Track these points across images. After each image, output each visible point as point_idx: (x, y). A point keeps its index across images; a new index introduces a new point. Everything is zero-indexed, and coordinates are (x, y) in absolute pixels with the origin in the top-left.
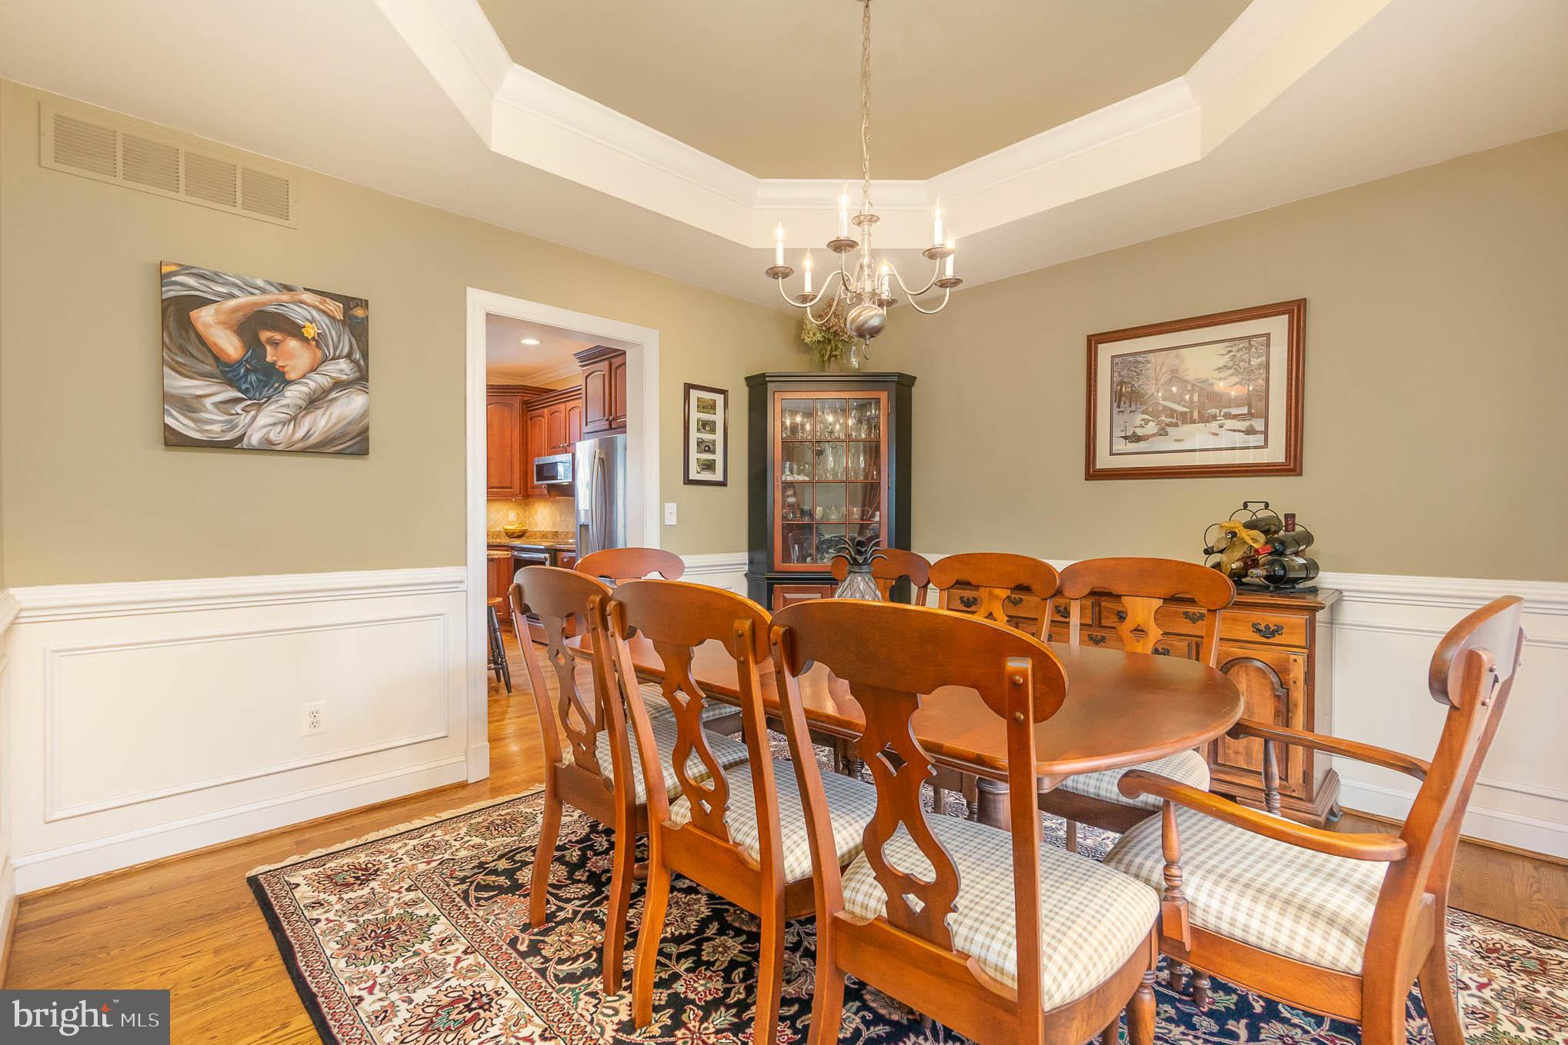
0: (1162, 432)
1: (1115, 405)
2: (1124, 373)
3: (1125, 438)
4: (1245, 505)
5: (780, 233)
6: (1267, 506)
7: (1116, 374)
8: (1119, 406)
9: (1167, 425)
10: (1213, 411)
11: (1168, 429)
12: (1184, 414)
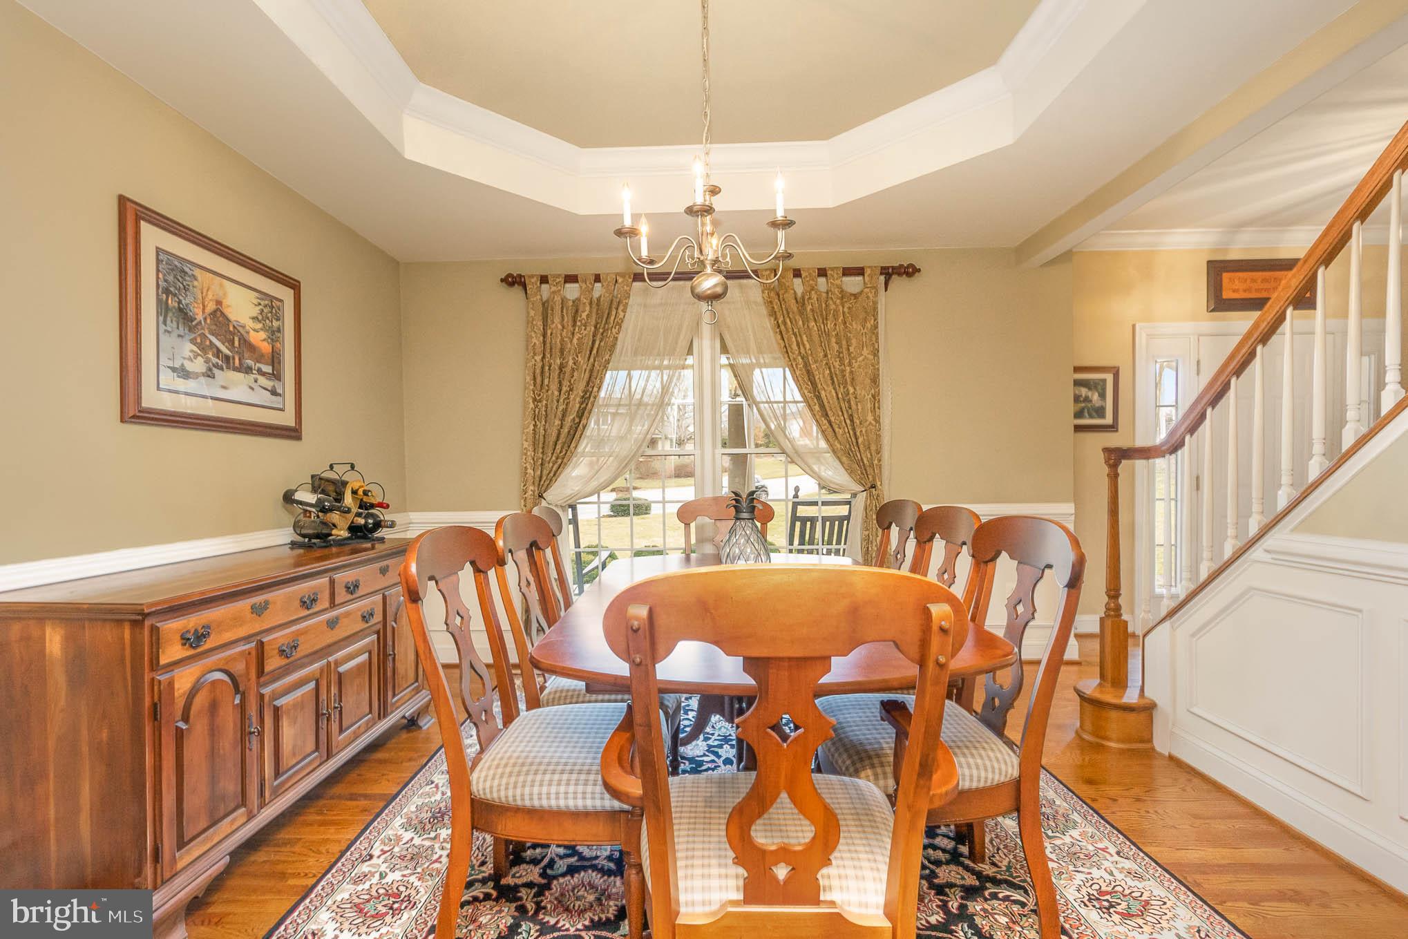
0: (209, 373)
1: (161, 319)
2: (171, 278)
3: (174, 369)
4: (331, 467)
5: (780, 184)
6: (353, 467)
7: (161, 276)
8: (165, 323)
9: (214, 365)
10: (250, 362)
11: (215, 371)
12: (227, 358)
